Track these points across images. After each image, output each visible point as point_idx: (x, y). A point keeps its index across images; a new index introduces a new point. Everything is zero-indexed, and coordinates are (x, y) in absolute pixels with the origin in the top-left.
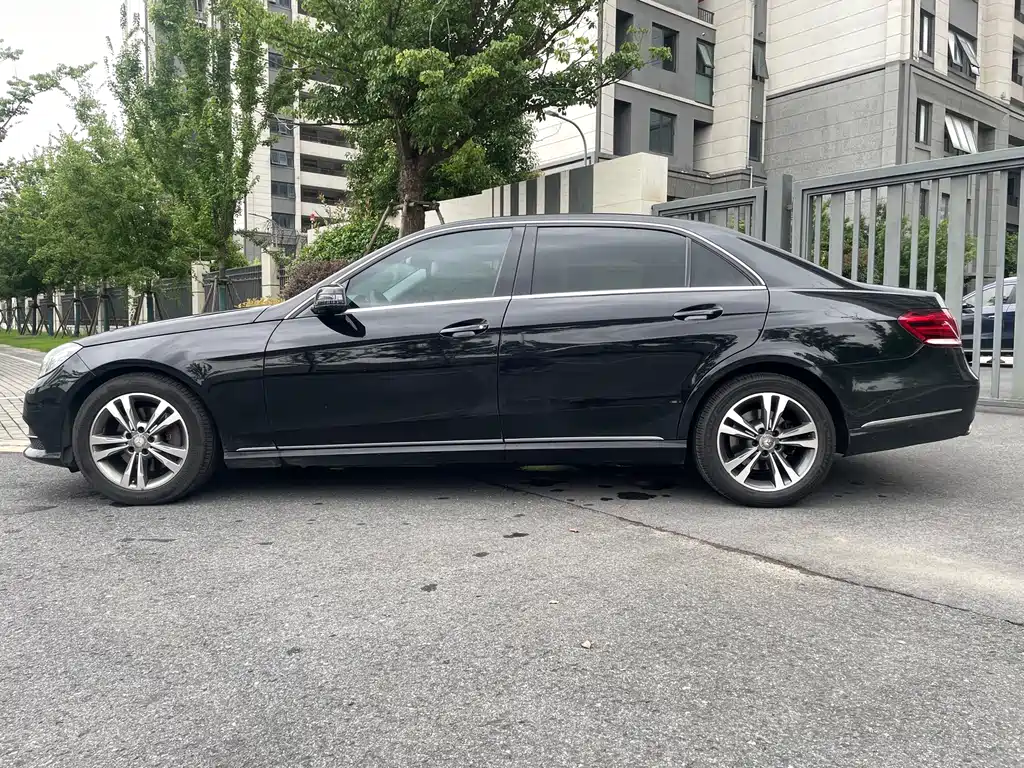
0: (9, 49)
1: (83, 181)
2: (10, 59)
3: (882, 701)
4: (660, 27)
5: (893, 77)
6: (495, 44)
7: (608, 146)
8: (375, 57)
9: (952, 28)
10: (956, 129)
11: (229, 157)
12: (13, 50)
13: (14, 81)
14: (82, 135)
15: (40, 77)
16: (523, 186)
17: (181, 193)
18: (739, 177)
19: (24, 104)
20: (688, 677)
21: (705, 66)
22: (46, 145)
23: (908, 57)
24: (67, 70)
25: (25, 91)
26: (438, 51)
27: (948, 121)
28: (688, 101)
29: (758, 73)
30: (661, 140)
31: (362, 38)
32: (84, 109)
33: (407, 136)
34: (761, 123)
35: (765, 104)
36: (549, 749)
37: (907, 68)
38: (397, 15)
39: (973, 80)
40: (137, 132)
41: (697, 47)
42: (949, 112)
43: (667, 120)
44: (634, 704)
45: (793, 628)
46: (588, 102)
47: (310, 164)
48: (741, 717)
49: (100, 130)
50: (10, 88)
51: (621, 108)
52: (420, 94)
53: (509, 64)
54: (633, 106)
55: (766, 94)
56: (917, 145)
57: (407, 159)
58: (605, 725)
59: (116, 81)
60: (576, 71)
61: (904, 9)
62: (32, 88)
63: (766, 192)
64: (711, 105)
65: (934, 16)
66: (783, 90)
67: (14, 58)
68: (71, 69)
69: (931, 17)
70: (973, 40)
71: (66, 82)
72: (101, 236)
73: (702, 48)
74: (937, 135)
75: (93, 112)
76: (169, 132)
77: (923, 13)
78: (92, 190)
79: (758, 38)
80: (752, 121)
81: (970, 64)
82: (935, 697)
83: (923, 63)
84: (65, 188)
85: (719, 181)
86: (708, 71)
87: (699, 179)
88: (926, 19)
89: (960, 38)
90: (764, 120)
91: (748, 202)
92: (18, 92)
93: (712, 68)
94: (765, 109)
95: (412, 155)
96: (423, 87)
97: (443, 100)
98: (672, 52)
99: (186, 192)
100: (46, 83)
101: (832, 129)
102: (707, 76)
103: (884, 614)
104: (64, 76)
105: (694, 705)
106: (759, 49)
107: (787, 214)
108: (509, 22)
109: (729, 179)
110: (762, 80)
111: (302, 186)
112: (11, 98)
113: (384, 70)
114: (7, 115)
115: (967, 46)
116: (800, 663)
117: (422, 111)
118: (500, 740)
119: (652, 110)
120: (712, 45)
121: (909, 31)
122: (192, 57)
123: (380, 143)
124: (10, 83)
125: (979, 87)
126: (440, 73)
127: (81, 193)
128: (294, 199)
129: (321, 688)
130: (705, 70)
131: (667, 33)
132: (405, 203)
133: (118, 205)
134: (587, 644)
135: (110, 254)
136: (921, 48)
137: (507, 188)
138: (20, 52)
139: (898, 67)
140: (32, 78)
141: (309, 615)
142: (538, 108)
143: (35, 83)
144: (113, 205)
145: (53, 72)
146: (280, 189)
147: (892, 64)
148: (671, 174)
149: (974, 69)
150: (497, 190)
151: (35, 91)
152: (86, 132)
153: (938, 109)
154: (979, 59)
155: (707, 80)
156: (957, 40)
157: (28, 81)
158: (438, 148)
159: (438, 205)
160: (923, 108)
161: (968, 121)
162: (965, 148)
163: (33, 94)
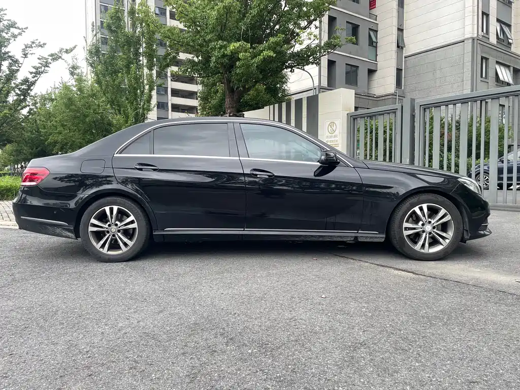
0: (40, 42)
1: (71, 104)
2: (40, 48)
3: (440, 314)
4: (351, 23)
5: (468, 45)
6: (272, 39)
7: (325, 83)
8: (215, 46)
9: (498, 20)
10: (501, 72)
11: (142, 92)
12: (41, 43)
13: (40, 57)
14: (72, 82)
15: (52, 55)
16: (284, 105)
17: (119, 111)
18: (390, 97)
19: (46, 68)
20: (364, 307)
21: (373, 42)
22: (53, 87)
23: (476, 35)
24: (65, 50)
25: (46, 62)
26: (245, 43)
27: (497, 67)
28: (364, 59)
29: (400, 45)
30: (351, 78)
31: (209, 37)
32: (73, 70)
33: (229, 81)
34: (402, 70)
35: (403, 60)
36: (311, 326)
37: (475, 41)
38: (225, 26)
39: (509, 46)
40: (99, 82)
41: (369, 33)
42: (498, 63)
43: (354, 69)
44: (343, 314)
45: (407, 292)
46: (316, 64)
47: (175, 93)
48: (384, 318)
49: (80, 80)
50: (39, 61)
51: (331, 64)
52: (237, 63)
53: (278, 48)
54: (337, 62)
55: (404, 55)
56: (482, 79)
57: (229, 93)
58: (332, 320)
59: (88, 58)
60: (310, 49)
61: (473, 12)
62: (49, 61)
63: (402, 106)
64: (376, 61)
65: (489, 15)
66: (413, 52)
67: (42, 47)
68: (66, 49)
69: (488, 15)
70: (509, 26)
71: (64, 56)
72: (79, 131)
73: (372, 33)
74: (491, 74)
75: (78, 71)
76: (114, 81)
77: (483, 13)
78: (76, 109)
79: (400, 27)
80: (397, 68)
81: (508, 38)
82: (462, 314)
83: (484, 38)
84: (63, 107)
85: (381, 98)
86: (374, 44)
87: (370, 98)
88: (485, 17)
89: (502, 25)
90: (403, 68)
91: (394, 111)
92: (44, 63)
93: (377, 43)
94: (403, 62)
95: (232, 91)
96: (239, 59)
97: (248, 67)
98: (356, 39)
99: (122, 109)
100: (55, 57)
101: (438, 72)
102: (374, 46)
103: (446, 288)
104: (63, 53)
105: (367, 315)
106: (400, 33)
107: (413, 117)
108: (277, 27)
109: (386, 97)
110: (402, 48)
111: (172, 104)
112: (40, 65)
113: (219, 52)
114: (39, 74)
115: (506, 29)
116: (409, 303)
117: (238, 71)
118: (293, 324)
119: (346, 64)
120: (377, 31)
121: (476, 23)
122: (125, 45)
123: (214, 84)
124: (39, 59)
125: (513, 49)
126: (248, 54)
127: (71, 110)
128: (168, 110)
129: (222, 309)
130: (373, 44)
131: (354, 26)
132: (228, 114)
133: (88, 116)
134: (323, 296)
135: (84, 139)
136: (483, 31)
137: (277, 106)
138: (45, 44)
139: (471, 41)
140: (49, 56)
141: (211, 287)
142: (291, 67)
143: (51, 58)
144: (86, 116)
145: (58, 52)
146: (161, 106)
147: (468, 39)
148: (357, 96)
149: (510, 41)
150: (272, 107)
151: (51, 62)
152: (74, 80)
153: (492, 61)
154: (512, 35)
155: (374, 49)
156: (501, 26)
157: (47, 57)
158: (244, 87)
159: (244, 114)
160: (484, 60)
161: (508, 67)
162: (506, 80)
163: (50, 63)
